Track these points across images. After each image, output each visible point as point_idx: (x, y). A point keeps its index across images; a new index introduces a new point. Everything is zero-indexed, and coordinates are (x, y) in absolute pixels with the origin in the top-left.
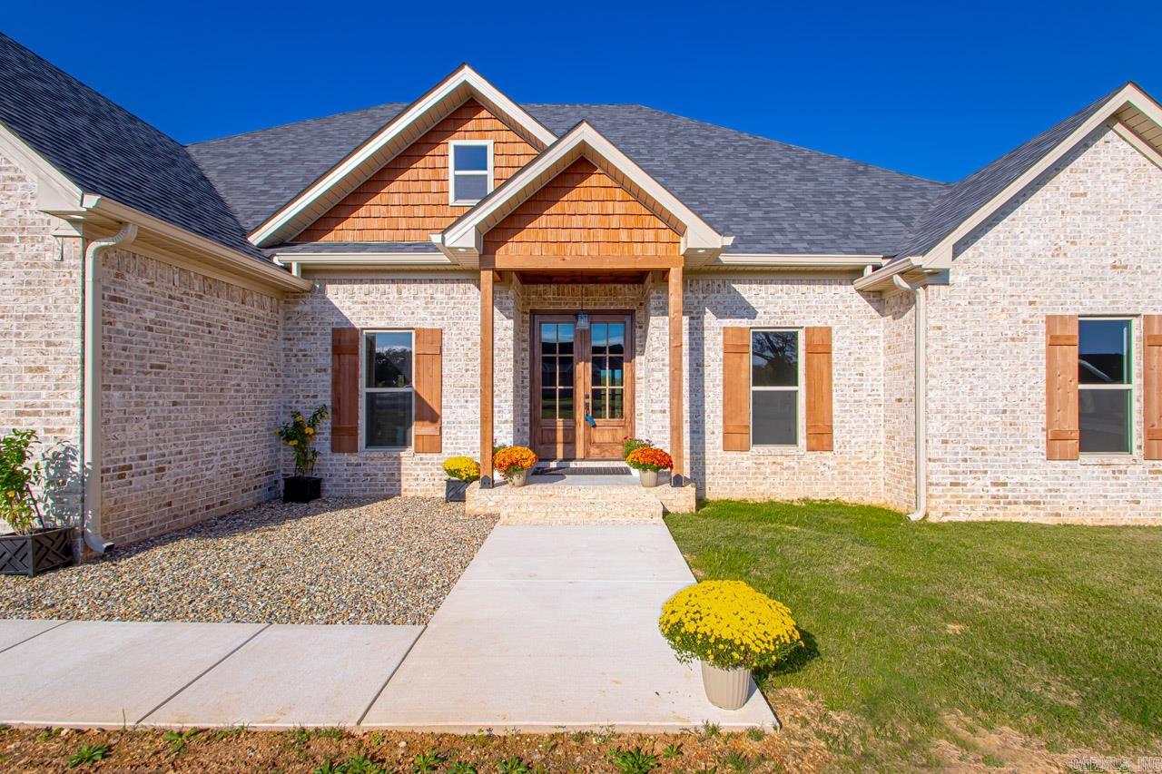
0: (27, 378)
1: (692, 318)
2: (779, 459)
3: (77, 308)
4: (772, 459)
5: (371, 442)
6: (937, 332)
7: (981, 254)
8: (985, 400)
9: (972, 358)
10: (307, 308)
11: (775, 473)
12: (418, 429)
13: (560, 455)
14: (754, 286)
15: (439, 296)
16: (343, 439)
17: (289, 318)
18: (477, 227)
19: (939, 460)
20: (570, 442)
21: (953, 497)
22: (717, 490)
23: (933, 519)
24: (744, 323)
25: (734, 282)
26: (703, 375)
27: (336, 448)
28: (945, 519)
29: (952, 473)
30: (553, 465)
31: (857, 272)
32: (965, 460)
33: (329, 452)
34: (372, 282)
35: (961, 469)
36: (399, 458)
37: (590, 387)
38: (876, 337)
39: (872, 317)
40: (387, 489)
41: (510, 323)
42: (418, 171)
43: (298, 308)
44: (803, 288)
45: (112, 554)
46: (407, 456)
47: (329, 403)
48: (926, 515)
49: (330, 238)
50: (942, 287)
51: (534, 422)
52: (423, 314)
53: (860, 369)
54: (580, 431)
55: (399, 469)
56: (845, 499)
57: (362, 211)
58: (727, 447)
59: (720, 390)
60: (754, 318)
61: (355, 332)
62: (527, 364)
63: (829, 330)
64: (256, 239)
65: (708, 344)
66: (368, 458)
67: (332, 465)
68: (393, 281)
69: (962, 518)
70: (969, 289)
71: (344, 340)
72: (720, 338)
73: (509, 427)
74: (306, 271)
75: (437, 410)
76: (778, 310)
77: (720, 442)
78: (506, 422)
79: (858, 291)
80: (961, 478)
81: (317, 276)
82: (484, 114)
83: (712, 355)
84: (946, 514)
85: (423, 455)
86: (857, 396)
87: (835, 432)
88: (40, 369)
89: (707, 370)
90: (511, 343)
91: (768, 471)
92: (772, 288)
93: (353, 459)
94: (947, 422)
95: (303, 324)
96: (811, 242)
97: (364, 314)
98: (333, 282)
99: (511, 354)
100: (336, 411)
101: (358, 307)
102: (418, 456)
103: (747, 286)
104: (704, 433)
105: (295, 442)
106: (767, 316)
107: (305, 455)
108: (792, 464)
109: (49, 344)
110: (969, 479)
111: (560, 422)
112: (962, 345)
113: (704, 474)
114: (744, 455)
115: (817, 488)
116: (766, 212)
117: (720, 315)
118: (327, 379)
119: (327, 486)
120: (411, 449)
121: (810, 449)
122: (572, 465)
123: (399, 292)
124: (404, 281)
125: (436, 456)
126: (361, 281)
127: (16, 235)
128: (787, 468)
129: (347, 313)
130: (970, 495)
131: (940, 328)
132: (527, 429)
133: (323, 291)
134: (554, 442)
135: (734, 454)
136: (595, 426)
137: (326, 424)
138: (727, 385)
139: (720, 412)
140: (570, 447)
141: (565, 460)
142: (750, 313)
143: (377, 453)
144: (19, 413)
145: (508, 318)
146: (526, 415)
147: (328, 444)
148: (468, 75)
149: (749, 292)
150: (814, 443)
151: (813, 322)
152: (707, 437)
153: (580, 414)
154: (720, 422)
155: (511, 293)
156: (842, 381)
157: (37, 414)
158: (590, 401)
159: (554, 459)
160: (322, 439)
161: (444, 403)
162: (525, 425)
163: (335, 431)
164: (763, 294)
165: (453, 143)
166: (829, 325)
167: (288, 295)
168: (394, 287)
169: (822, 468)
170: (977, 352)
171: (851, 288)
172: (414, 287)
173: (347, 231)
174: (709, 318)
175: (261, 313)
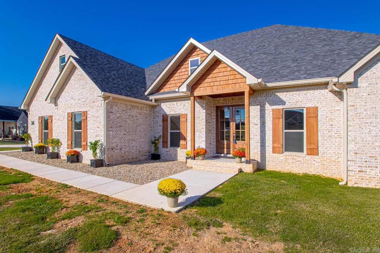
0: (97, 128)
1: (261, 106)
2: (295, 158)
4: (291, 157)
5: (171, 146)
6: (352, 107)
7: (374, 73)
8: (377, 136)
9: (370, 118)
10: (157, 110)
11: (293, 163)
12: (182, 142)
13: (225, 152)
14: (285, 93)
15: (186, 104)
16: (165, 145)
17: (154, 113)
18: (187, 85)
19: (353, 161)
20: (229, 148)
21: (359, 176)
22: (270, 166)
23: (350, 185)
24: (281, 107)
25: (277, 92)
26: (265, 126)
27: (163, 147)
28: (355, 186)
29: (359, 167)
30: (222, 155)
31: (326, 84)
32: (366, 162)
33: (162, 148)
34: (171, 102)
35: (364, 165)
36: (177, 150)
37: (235, 130)
38: (339, 110)
39: (337, 102)
40: (174, 158)
41: (204, 111)
42: (182, 69)
43: (155, 110)
44: (305, 92)
45: (109, 165)
46: (179, 150)
47: (162, 135)
48: (347, 184)
49: (162, 91)
50: (355, 89)
51: (217, 141)
52: (182, 110)
53: (331, 123)
54: (232, 145)
55: (177, 153)
56: (324, 175)
57: (169, 83)
58: (274, 152)
59: (271, 131)
60: (285, 105)
61: (167, 115)
62: (215, 123)
63: (317, 108)
64: (146, 93)
65: (267, 115)
66: (170, 149)
67: (163, 151)
68: (176, 101)
69: (364, 186)
70: (368, 89)
71: (165, 118)
72: (271, 113)
73: (204, 143)
74: (156, 100)
75: (186, 137)
76: (294, 101)
77: (271, 150)
78: (203, 141)
79: (330, 91)
80: (364, 169)
81: (159, 101)
82: (198, 50)
83: (269, 119)
84: (356, 183)
85: (183, 150)
86: (330, 134)
87: (320, 148)
88: (99, 127)
89: (266, 124)
90: (205, 117)
91: (290, 162)
92: (291, 93)
93: (167, 150)
94: (357, 145)
95: (157, 114)
96: (310, 74)
97: (169, 111)
98: (163, 102)
99: (204, 120)
100: (163, 137)
101: (168, 109)
102: (182, 150)
103: (282, 93)
104: (265, 146)
105: (154, 145)
106: (290, 104)
107: (157, 148)
108: (300, 160)
109: (100, 122)
110: (368, 170)
111: (225, 141)
112: (365, 113)
113: (265, 161)
114: (281, 155)
115: (311, 170)
116: (298, 63)
117: (271, 105)
118: (161, 128)
119: (162, 157)
120: (180, 148)
121: (308, 154)
122: (228, 155)
123: (177, 104)
124: (178, 101)
125: (186, 150)
126: (169, 102)
128: (298, 161)
129: (165, 111)
130: (368, 176)
131: (353, 106)
132: (215, 143)
133: (160, 105)
134: (224, 148)
135: (277, 155)
136: (236, 143)
137: (161, 140)
138: (274, 130)
139: (271, 139)
140: (228, 150)
141: (227, 154)
142: (283, 103)
143: (172, 148)
144: (96, 136)
145: (204, 109)
146: (214, 139)
147: (162, 145)
148: (192, 41)
149: (282, 95)
150: (309, 152)
151: (310, 105)
152: (266, 148)
153: (231, 139)
154: (271, 143)
155: (205, 102)
156: (323, 128)
157: (98, 136)
158: (235, 135)
159: (223, 153)
160: (160, 145)
161: (188, 135)
162: (214, 142)
163: (163, 142)
164: (288, 96)
165: (190, 60)
166: (317, 106)
167: (153, 107)
168: (176, 102)
169: (314, 162)
170: (373, 115)
171: (327, 91)
172: (180, 102)
173: (166, 89)
174: (267, 106)
175: (146, 112)
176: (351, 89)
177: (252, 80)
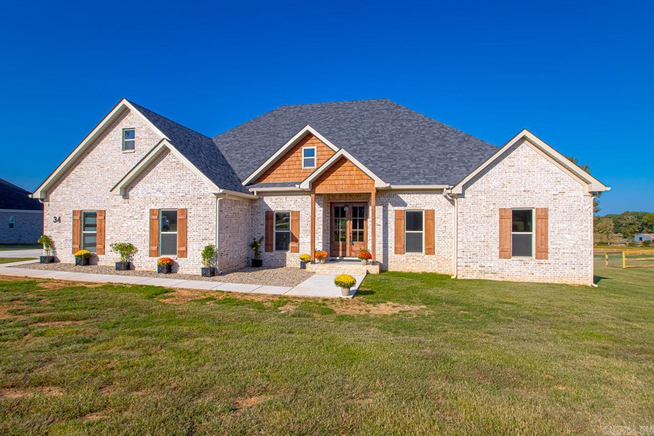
0: (204, 231)
1: (384, 207)
2: (415, 257)
3: (215, 214)
4: (412, 257)
5: (277, 249)
6: (461, 214)
7: (476, 187)
8: (477, 237)
9: (473, 223)
10: (258, 204)
11: (413, 262)
12: (291, 245)
13: (341, 255)
14: (406, 195)
15: (299, 200)
16: (268, 248)
17: (253, 208)
18: (310, 182)
19: (461, 258)
20: (344, 250)
21: (466, 270)
22: (392, 268)
23: (459, 278)
24: (402, 208)
25: (399, 194)
26: (388, 227)
27: (267, 250)
28: (463, 278)
29: (465, 262)
30: (338, 258)
31: (442, 190)
32: (470, 258)
33: (264, 252)
34: (278, 195)
35: (469, 261)
36: (286, 254)
37: (352, 230)
38: (451, 213)
39: (449, 206)
40: (282, 264)
41: (322, 209)
42: (292, 158)
43: (255, 205)
44: (424, 195)
45: (222, 274)
46: (288, 254)
47: (264, 236)
48: (457, 277)
49: (264, 182)
50: (463, 199)
51: (331, 243)
52: (293, 206)
53: (445, 225)
54: (348, 246)
55: (286, 258)
56: (439, 272)
57: (275, 172)
58: (396, 253)
59: (393, 232)
60: (406, 206)
61: (272, 212)
62: (329, 222)
63: (433, 211)
64: (244, 183)
65: (389, 216)
66: (275, 254)
67: (265, 256)
68: (284, 195)
69: (469, 278)
70: (472, 199)
71: (269, 214)
72: (394, 214)
73: (321, 245)
74: (258, 193)
75: (297, 238)
76: (415, 203)
77: (393, 250)
78: (320, 243)
79: (444, 196)
80: (468, 264)
81: (261, 194)
82: (314, 138)
83: (391, 220)
84: (463, 276)
85: (293, 253)
86: (444, 235)
87: (436, 248)
88: (208, 229)
89: (389, 225)
90: (322, 216)
91: (411, 261)
92: (412, 196)
93: (272, 254)
94: (464, 245)
95: (257, 210)
96: (427, 179)
97: (275, 206)
98: (266, 196)
99: (322, 219)
100: (267, 238)
101: (273, 204)
102: (292, 254)
103: (404, 195)
104: (388, 248)
105: (255, 248)
106: (411, 206)
107: (257, 253)
108: (420, 259)
109: (209, 223)
110: (471, 265)
111: (341, 243)
112: (469, 219)
113: (388, 262)
114: (402, 256)
115: (429, 268)
116: (417, 164)
117: (394, 206)
118: (264, 227)
119: (264, 263)
120: (289, 252)
121: (426, 254)
122: (345, 258)
123: (286, 199)
124: (287, 195)
125: (297, 254)
126: (274, 195)
127: (202, 197)
128: (418, 261)
129: (270, 206)
130: (472, 270)
131: (462, 213)
132: (329, 245)
133: (262, 199)
134: (339, 250)
135: (399, 255)
136: (353, 244)
137: (263, 242)
138: (396, 231)
139: (393, 240)
140: (344, 252)
141: (343, 256)
142: (405, 204)
143: (279, 252)
144: (203, 240)
145: (321, 207)
146: (328, 240)
147: (264, 249)
148: (308, 128)
149: (404, 197)
150: (427, 251)
151: (428, 208)
152: (389, 249)
153: (348, 240)
154: (393, 244)
155: (322, 199)
156: (438, 229)
157: (207, 240)
158: (351, 235)
159: (338, 256)
160: (262, 248)
161: (300, 236)
162: (328, 244)
163: (266, 245)
164: (409, 198)
165: (303, 148)
166: (434, 209)
167: (252, 201)
168: (284, 197)
169: (431, 261)
170: (475, 221)
171: (442, 195)
172: (290, 197)
173: (270, 179)
174: (390, 207)
175: (246, 207)
176: (460, 199)
177: (380, 184)
